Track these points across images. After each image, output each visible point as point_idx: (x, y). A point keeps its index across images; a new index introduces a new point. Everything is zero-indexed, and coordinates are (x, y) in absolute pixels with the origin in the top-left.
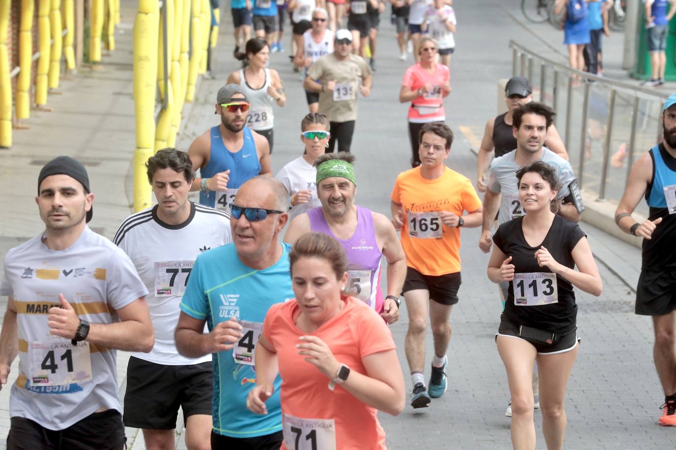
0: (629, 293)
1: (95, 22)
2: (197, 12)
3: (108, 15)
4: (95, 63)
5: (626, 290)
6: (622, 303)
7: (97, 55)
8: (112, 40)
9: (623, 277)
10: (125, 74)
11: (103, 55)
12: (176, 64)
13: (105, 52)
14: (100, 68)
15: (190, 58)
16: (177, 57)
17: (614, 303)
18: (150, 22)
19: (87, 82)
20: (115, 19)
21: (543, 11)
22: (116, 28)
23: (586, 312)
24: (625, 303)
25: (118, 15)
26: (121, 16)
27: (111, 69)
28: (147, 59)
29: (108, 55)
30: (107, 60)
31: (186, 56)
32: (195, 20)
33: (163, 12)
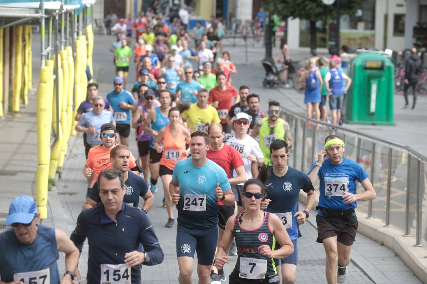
1: (16, 88)
2: (78, 81)
3: (24, 83)
4: (16, 112)
7: (17, 108)
8: (26, 98)
10: (32, 119)
11: (20, 108)
12: (64, 113)
13: (22, 105)
14: (19, 115)
15: (73, 109)
16: (65, 109)
18: (48, 88)
19: (10, 124)
20: (28, 85)
22: (29, 90)
23: (313, 265)
25: (30, 83)
26: (32, 84)
27: (26, 116)
28: (46, 109)
29: (24, 108)
30: (23, 110)
31: (71, 108)
32: (77, 87)
33: (56, 81)
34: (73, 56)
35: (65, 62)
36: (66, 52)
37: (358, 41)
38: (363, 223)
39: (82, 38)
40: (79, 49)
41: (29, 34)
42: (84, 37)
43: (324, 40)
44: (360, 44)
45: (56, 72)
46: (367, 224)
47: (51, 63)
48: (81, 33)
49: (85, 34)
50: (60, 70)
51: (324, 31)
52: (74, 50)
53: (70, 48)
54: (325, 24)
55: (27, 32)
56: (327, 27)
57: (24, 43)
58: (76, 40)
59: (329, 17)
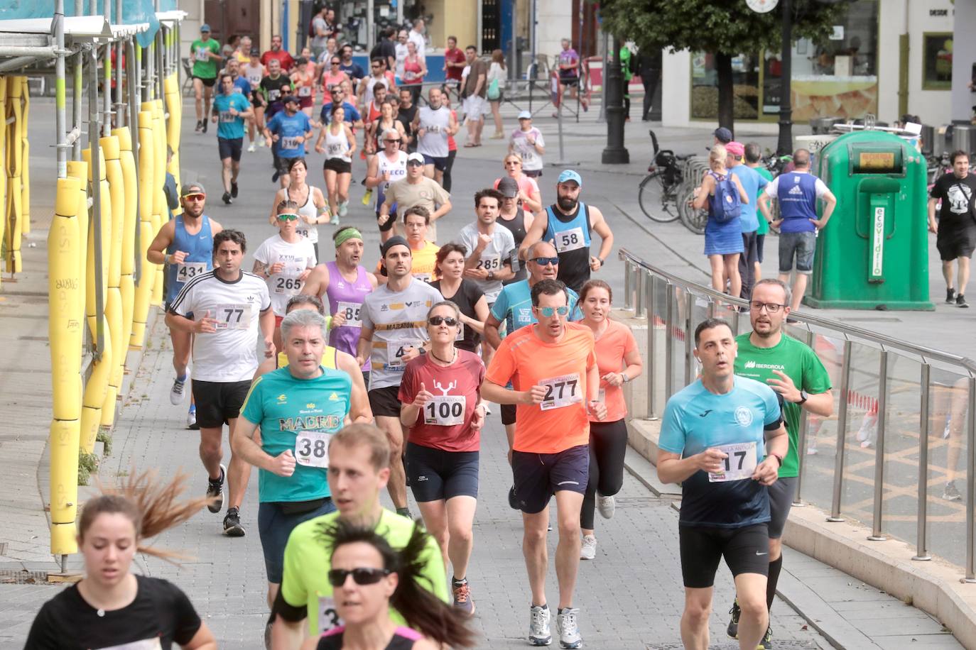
0: (805, 628)
2: (148, 211)
3: (12, 219)
5: (801, 624)
6: (794, 643)
8: (18, 256)
9: (795, 604)
10: (37, 309)
11: (4, 281)
12: (116, 291)
13: (9, 275)
15: (136, 283)
16: (116, 281)
17: (783, 643)
18: (76, 230)
20: (23, 225)
21: (670, 204)
22: (24, 238)
24: (798, 642)
25: (27, 219)
26: (32, 222)
27: (17, 300)
28: (70, 284)
29: (13, 280)
30: (10, 287)
31: (130, 280)
32: (146, 226)
33: (94, 213)
34: (134, 150)
35: (116, 165)
36: (117, 142)
37: (838, 103)
38: (862, 550)
39: (155, 106)
40: (147, 134)
41: (22, 98)
42: (160, 102)
43: (752, 100)
44: (841, 110)
45: (93, 191)
46: (870, 553)
47: (83, 168)
48: (151, 93)
49: (162, 95)
50: (104, 185)
51: (751, 78)
52: (136, 137)
53: (125, 132)
54: (753, 63)
55: (17, 93)
56: (759, 69)
57: (12, 120)
58: (139, 111)
59: (763, 44)
